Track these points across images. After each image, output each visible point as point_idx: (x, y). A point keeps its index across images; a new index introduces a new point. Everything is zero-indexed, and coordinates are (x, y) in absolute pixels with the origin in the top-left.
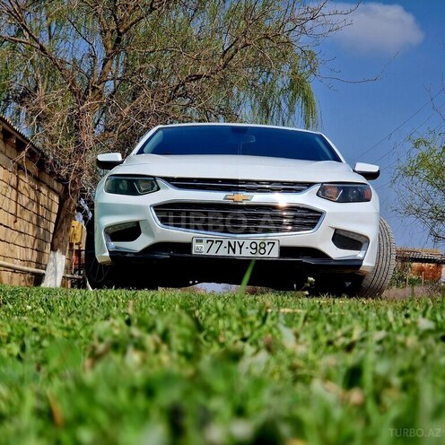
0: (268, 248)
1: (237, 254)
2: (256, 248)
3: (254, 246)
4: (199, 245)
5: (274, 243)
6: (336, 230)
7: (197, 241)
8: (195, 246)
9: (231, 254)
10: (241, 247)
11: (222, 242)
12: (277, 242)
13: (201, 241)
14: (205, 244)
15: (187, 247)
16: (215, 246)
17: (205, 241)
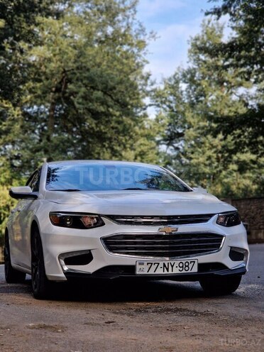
0: (190, 266)
1: (170, 272)
2: (183, 267)
3: (181, 265)
4: (142, 267)
5: (194, 262)
6: (231, 247)
7: (140, 264)
8: (138, 267)
9: (166, 272)
10: (172, 266)
11: (158, 264)
12: (196, 261)
13: (143, 264)
14: (146, 266)
15: (132, 269)
16: (154, 267)
17: (146, 263)
